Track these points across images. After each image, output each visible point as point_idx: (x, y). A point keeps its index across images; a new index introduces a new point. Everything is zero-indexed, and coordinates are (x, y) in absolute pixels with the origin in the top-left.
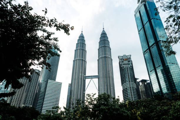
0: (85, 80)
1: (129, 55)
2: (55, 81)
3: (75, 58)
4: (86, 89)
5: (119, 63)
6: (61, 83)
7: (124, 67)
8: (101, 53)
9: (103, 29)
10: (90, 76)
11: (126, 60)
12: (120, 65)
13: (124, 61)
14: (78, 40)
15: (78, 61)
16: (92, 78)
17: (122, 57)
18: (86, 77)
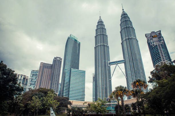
0: (110, 67)
1: (158, 32)
3: (96, 44)
4: (111, 76)
5: (148, 42)
6: (85, 71)
7: (154, 45)
8: (124, 36)
9: (123, 10)
10: (115, 62)
11: (155, 37)
12: (149, 44)
13: (153, 38)
14: (97, 26)
15: (99, 47)
16: (117, 63)
17: (151, 34)
18: (111, 63)
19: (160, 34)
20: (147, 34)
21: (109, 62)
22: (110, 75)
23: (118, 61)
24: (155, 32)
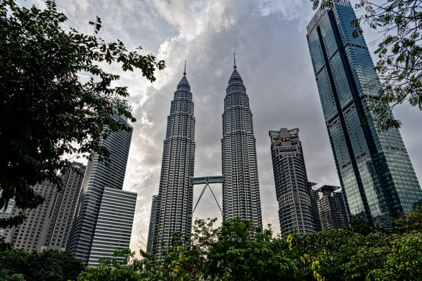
0: (192, 187)
1: (294, 130)
2: (121, 189)
3: (168, 134)
4: (193, 208)
5: (272, 148)
6: (136, 195)
7: (281, 157)
8: (229, 125)
9: (235, 67)
10: (203, 179)
11: (286, 140)
12: (273, 152)
13: (282, 143)
14: (176, 93)
15: (175, 143)
16: (207, 180)
17: (279, 132)
18: (195, 179)
19: (296, 136)
20: (273, 131)
21: (191, 177)
22: (191, 205)
23: (211, 178)
24: (288, 129)
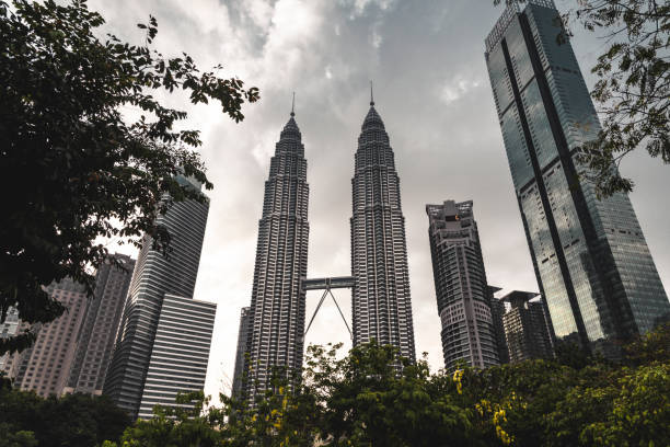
0: (304, 295)
1: (466, 203)
2: (192, 297)
3: (266, 211)
4: (306, 328)
5: (430, 232)
6: (215, 307)
7: (445, 247)
8: (363, 196)
9: (372, 104)
10: (323, 281)
11: (453, 220)
12: (433, 239)
13: (448, 224)
14: (278, 146)
15: (277, 224)
16: (328, 284)
17: (442, 207)
18: (308, 282)
19: (469, 213)
20: (432, 206)
21: (302, 278)
22: (303, 323)
23: (334, 280)
24: (457, 202)
